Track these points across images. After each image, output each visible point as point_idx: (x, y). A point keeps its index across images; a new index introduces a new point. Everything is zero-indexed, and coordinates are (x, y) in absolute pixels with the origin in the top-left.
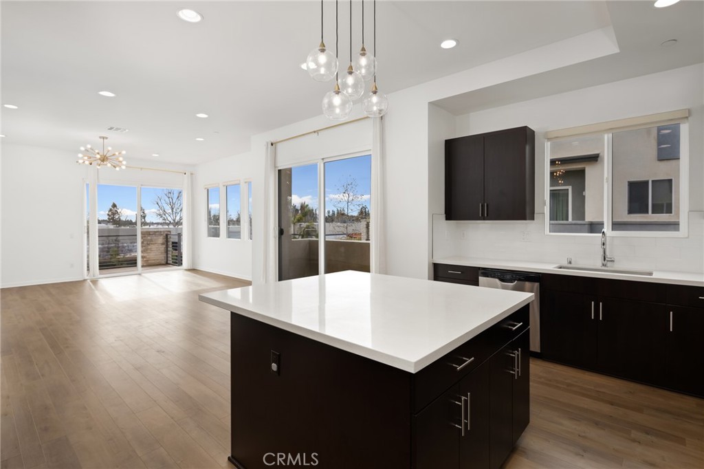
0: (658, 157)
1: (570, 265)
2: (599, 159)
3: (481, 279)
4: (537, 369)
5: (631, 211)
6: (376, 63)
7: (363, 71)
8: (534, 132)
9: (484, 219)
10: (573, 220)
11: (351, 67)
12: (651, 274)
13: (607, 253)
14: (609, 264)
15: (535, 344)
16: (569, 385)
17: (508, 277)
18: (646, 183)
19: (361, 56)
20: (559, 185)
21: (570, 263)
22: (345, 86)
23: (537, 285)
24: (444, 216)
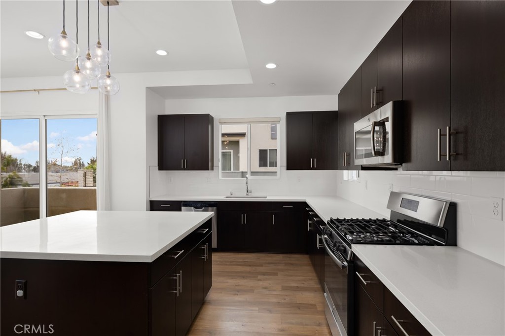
0: (271, 137)
1: (231, 196)
2: (246, 135)
3: (183, 208)
4: (215, 257)
5: (260, 166)
6: (110, 55)
7: (99, 59)
8: (213, 118)
9: (184, 170)
10: (233, 170)
11: (89, 55)
12: (266, 197)
13: (249, 188)
14: (249, 194)
15: (214, 244)
16: (231, 262)
17: (199, 205)
18: (267, 150)
19: (97, 48)
20: (226, 149)
21: (232, 194)
22: (85, 68)
23: (215, 208)
24: (157, 167)
